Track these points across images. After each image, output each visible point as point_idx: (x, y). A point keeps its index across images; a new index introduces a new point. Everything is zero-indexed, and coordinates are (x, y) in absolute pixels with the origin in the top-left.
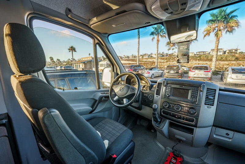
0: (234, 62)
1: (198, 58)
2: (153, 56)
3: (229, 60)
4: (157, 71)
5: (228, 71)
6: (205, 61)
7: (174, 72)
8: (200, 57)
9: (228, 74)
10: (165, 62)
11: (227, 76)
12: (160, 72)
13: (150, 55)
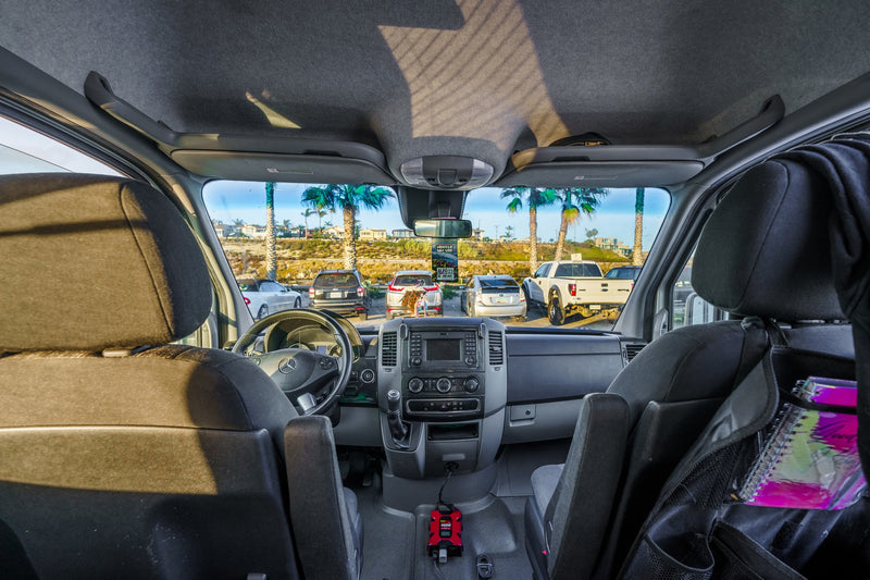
0: (477, 263)
1: (399, 249)
2: (244, 231)
3: (468, 258)
4: (280, 294)
5: (472, 286)
6: (417, 258)
7: (343, 295)
8: (402, 244)
9: (474, 295)
10: (297, 256)
11: (474, 300)
12: (289, 298)
13: (230, 228)
